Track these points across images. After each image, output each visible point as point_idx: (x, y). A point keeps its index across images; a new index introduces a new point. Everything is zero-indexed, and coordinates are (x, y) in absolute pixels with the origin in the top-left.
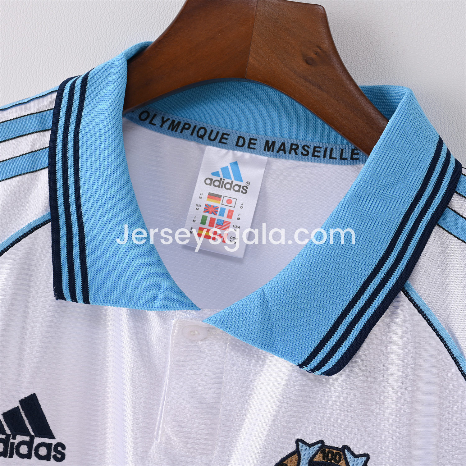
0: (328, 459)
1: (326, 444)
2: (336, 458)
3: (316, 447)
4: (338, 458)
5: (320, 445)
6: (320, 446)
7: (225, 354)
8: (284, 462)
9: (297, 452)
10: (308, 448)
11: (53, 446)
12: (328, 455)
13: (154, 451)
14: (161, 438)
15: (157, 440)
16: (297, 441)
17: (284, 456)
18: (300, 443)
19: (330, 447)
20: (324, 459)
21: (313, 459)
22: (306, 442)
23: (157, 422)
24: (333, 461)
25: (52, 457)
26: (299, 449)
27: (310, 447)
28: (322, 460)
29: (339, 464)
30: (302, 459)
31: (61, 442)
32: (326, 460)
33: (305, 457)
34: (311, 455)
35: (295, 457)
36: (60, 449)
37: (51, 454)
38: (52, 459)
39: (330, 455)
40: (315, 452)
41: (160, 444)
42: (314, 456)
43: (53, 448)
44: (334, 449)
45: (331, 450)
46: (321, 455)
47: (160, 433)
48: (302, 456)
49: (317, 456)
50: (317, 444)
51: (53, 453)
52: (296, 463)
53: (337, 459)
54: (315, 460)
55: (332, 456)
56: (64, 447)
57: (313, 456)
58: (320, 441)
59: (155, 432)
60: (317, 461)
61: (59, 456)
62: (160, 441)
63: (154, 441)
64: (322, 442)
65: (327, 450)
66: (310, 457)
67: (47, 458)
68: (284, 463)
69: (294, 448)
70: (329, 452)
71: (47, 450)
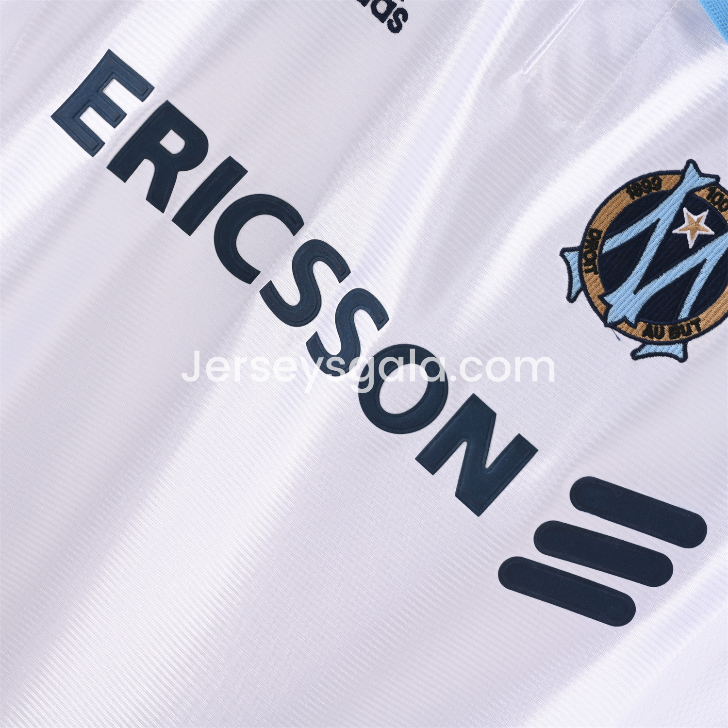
0: (713, 201)
1: (721, 183)
2: (723, 205)
3: (707, 181)
4: (726, 206)
5: (713, 180)
6: (712, 181)
8: (660, 177)
9: (682, 174)
10: (697, 175)
11: (396, 9)
12: (716, 197)
13: (514, 80)
14: (530, 71)
15: (525, 70)
16: (690, 162)
17: (664, 169)
18: (691, 165)
19: (723, 189)
20: (708, 198)
21: (696, 191)
22: (698, 168)
23: (537, 49)
24: (716, 207)
25: (387, 20)
26: (686, 171)
27: (700, 177)
28: (705, 198)
29: (723, 213)
30: (683, 184)
31: (407, 10)
32: (709, 201)
33: (687, 185)
34: (695, 186)
35: (677, 178)
36: (400, 17)
37: (388, 17)
38: (386, 23)
39: (718, 197)
40: (703, 185)
41: (525, 76)
42: (699, 189)
43: (394, 10)
44: (726, 194)
45: (722, 192)
46: (708, 192)
47: (533, 64)
48: (685, 181)
49: (703, 191)
50: (711, 178)
51: (391, 17)
52: (673, 185)
53: (723, 207)
54: (697, 193)
55: (720, 200)
56: (405, 18)
57: (697, 187)
58: (716, 175)
59: (528, 59)
60: (698, 196)
61: (395, 25)
62: (528, 73)
63: (520, 69)
64: (717, 178)
65: (718, 190)
66: (692, 188)
67: (382, 17)
68: (659, 178)
69: (680, 167)
70: (718, 194)
71: (387, 8)
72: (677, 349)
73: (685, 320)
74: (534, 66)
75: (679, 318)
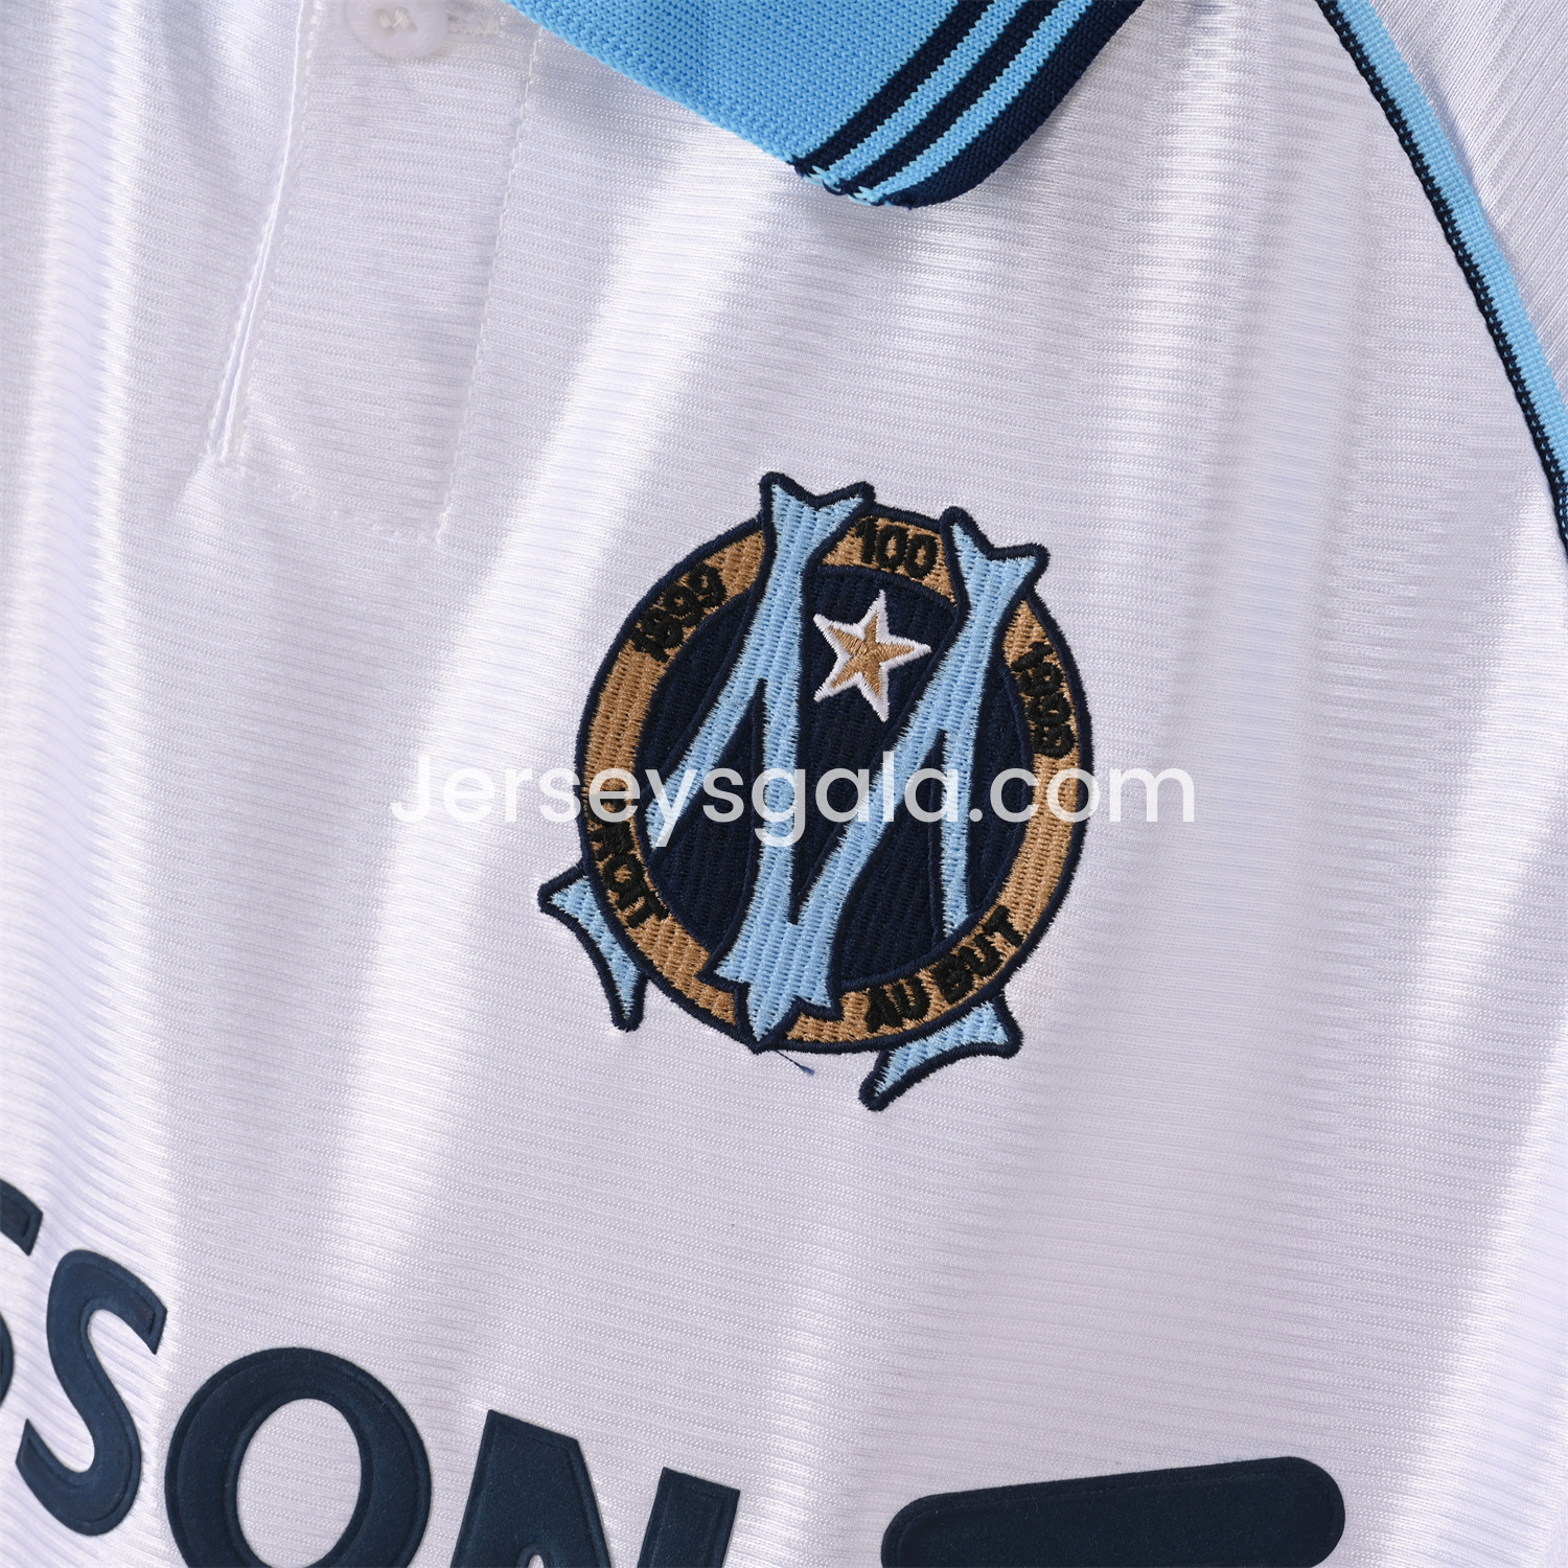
0: (883, 559)
1: (883, 498)
2: (916, 557)
3: (842, 510)
4: (925, 557)
5: (854, 502)
6: (854, 506)
7: (516, 123)
8: (708, 562)
9: (763, 525)
10: (807, 510)
12: (886, 544)
13: (202, 494)
14: (232, 442)
15: (217, 450)
16: (768, 482)
17: (709, 536)
18: (777, 489)
19: (895, 514)
20: (866, 557)
21: (825, 556)
22: (801, 488)
23: (223, 377)
24: (901, 570)
26: (772, 512)
27: (817, 509)
28: (857, 562)
29: (927, 580)
30: (780, 554)
32: (874, 565)
33: (793, 548)
34: (815, 543)
35: (753, 544)
39: (892, 544)
40: (833, 528)
41: (227, 466)
42: (829, 545)
44: (909, 522)
45: (897, 523)
46: (859, 542)
47: (229, 422)
48: (782, 540)
49: (843, 546)
50: (846, 498)
52: (755, 570)
53: (920, 561)
54: (830, 559)
55: (900, 547)
57: (824, 543)
58: (857, 485)
59: (213, 416)
60: (837, 563)
62: (230, 451)
63: (205, 452)
64: (865, 490)
65: (881, 523)
66: (811, 550)
68: (707, 566)
69: (750, 509)
70: (888, 533)
72: (981, 1024)
73: (966, 928)
74: (234, 425)
75: (948, 932)
